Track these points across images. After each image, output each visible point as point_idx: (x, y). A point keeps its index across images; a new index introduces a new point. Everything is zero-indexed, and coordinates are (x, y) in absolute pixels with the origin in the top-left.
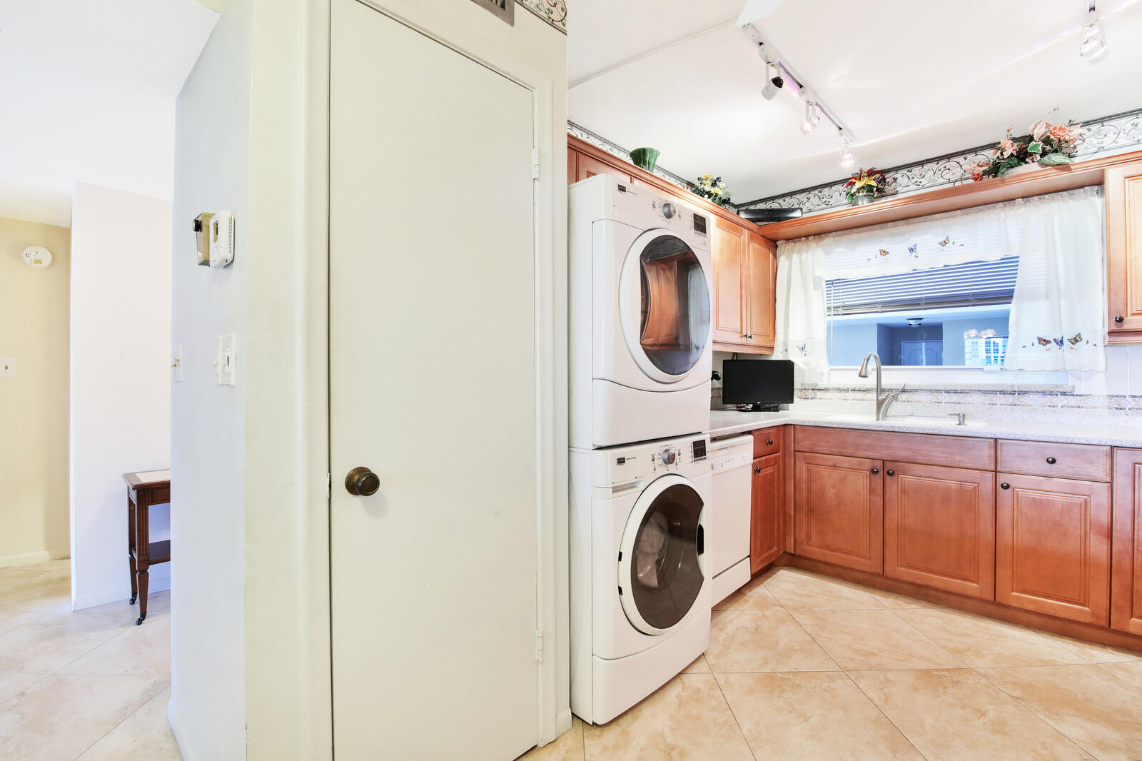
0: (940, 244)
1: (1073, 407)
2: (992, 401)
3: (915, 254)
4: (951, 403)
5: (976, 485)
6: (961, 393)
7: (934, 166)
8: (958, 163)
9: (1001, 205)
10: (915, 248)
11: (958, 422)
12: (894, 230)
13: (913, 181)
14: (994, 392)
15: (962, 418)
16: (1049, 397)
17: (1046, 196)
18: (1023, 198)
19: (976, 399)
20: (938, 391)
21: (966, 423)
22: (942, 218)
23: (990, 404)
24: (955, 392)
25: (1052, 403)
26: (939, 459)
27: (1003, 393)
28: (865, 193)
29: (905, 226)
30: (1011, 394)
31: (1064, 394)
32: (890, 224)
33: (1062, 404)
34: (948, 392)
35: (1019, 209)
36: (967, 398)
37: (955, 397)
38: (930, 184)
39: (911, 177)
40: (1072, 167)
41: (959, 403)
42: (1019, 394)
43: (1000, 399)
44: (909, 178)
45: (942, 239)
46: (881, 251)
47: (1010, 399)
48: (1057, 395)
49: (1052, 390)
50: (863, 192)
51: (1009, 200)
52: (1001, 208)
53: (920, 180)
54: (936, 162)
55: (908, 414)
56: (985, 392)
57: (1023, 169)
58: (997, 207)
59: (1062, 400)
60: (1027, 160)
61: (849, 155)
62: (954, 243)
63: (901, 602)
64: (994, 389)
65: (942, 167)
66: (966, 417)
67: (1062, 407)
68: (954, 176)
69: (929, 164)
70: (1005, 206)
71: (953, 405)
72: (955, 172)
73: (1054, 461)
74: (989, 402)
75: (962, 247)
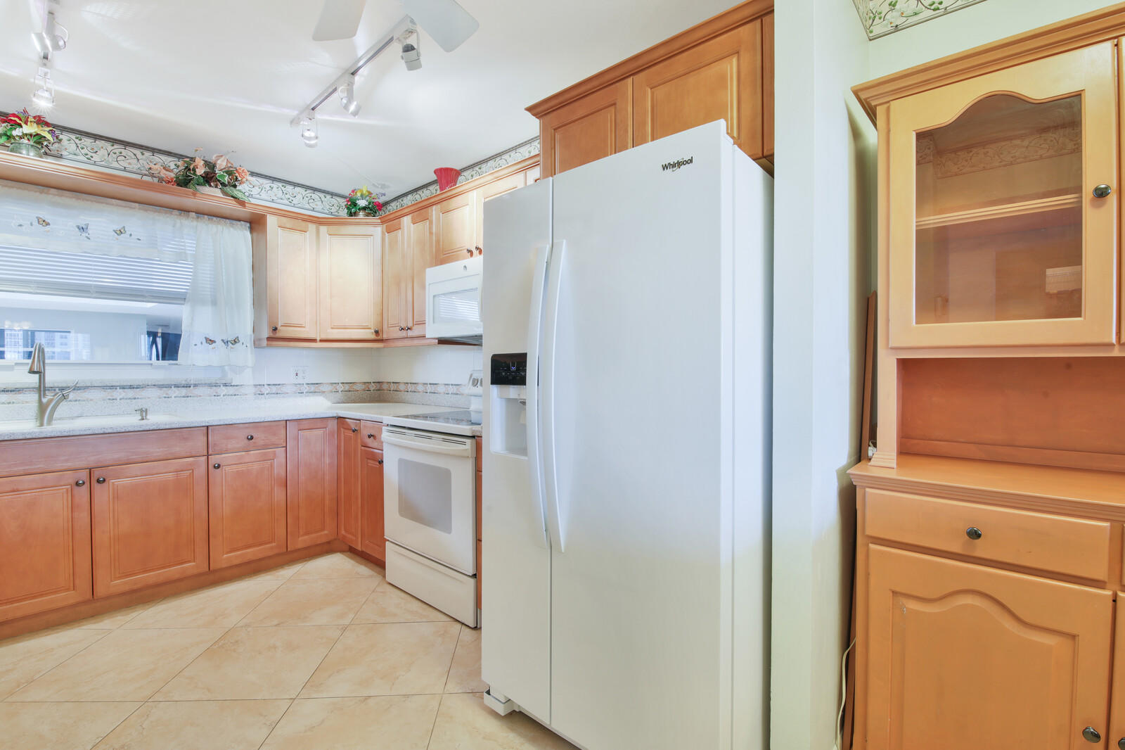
0: (115, 231)
1: (232, 395)
2: (167, 394)
3: (87, 235)
4: (126, 399)
5: (191, 471)
6: (137, 388)
7: (108, 146)
8: (135, 155)
9: (176, 212)
10: (87, 228)
11: (140, 418)
12: (57, 199)
13: (83, 151)
14: (169, 386)
15: (143, 413)
16: (214, 388)
17: (215, 219)
18: (196, 213)
19: (153, 393)
20: (113, 387)
21: (148, 417)
22: (117, 205)
23: (165, 397)
24: (131, 387)
25: (217, 393)
26: (155, 454)
27: (177, 386)
28: (32, 143)
29: (74, 200)
30: (183, 387)
31: (225, 385)
32: (53, 191)
33: (224, 393)
34: (123, 387)
35: (192, 221)
36: (144, 393)
37: (130, 393)
38: (103, 163)
39: (80, 146)
40: (247, 205)
41: (135, 399)
42: (194, 386)
43: (175, 392)
44: (78, 147)
45: (117, 227)
46: (38, 219)
47: (184, 391)
48: (220, 386)
49: (218, 382)
50: (29, 140)
51: (184, 211)
52: (176, 215)
53: (93, 155)
54: (111, 144)
55: (75, 415)
56: (161, 387)
57: (206, 189)
58: (174, 213)
59: (223, 390)
60: (212, 184)
61: (46, 94)
62: (131, 235)
63: (119, 618)
64: (169, 383)
65: (117, 151)
66: (148, 412)
67: (224, 396)
68: (130, 166)
69: (103, 142)
70: (180, 215)
71: (129, 401)
72: (133, 164)
73: (252, 438)
74: (165, 395)
75: (138, 241)
